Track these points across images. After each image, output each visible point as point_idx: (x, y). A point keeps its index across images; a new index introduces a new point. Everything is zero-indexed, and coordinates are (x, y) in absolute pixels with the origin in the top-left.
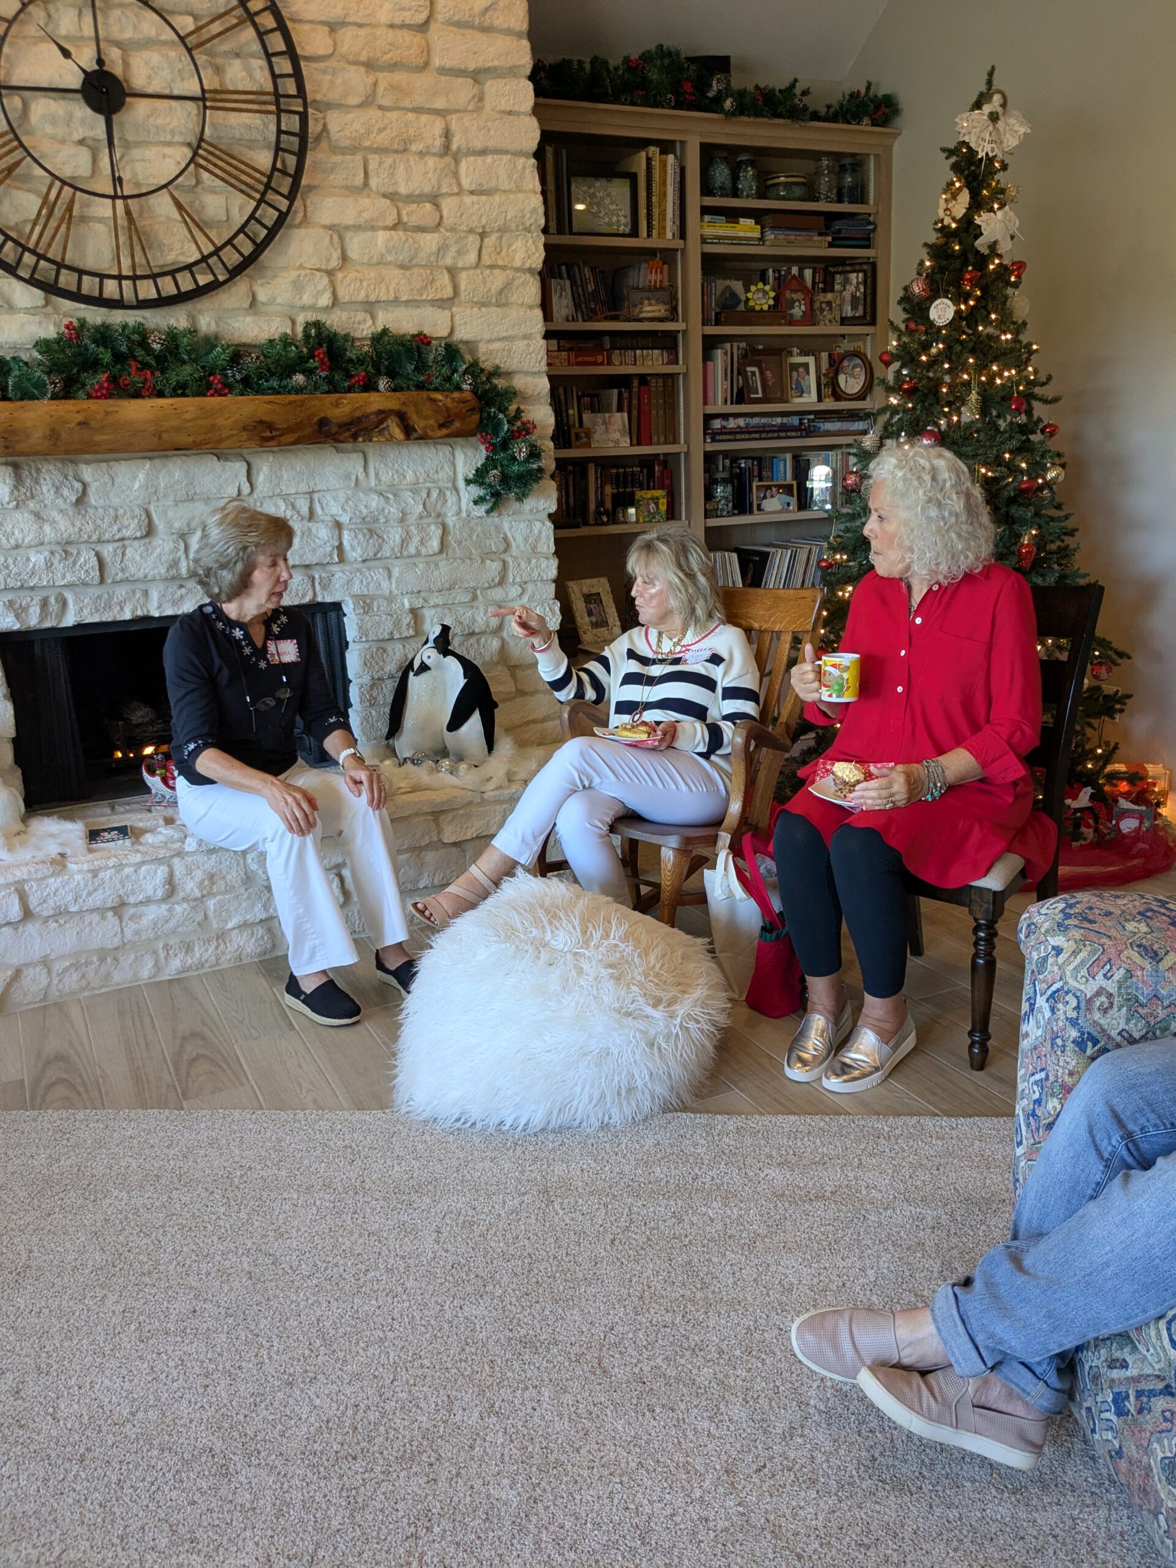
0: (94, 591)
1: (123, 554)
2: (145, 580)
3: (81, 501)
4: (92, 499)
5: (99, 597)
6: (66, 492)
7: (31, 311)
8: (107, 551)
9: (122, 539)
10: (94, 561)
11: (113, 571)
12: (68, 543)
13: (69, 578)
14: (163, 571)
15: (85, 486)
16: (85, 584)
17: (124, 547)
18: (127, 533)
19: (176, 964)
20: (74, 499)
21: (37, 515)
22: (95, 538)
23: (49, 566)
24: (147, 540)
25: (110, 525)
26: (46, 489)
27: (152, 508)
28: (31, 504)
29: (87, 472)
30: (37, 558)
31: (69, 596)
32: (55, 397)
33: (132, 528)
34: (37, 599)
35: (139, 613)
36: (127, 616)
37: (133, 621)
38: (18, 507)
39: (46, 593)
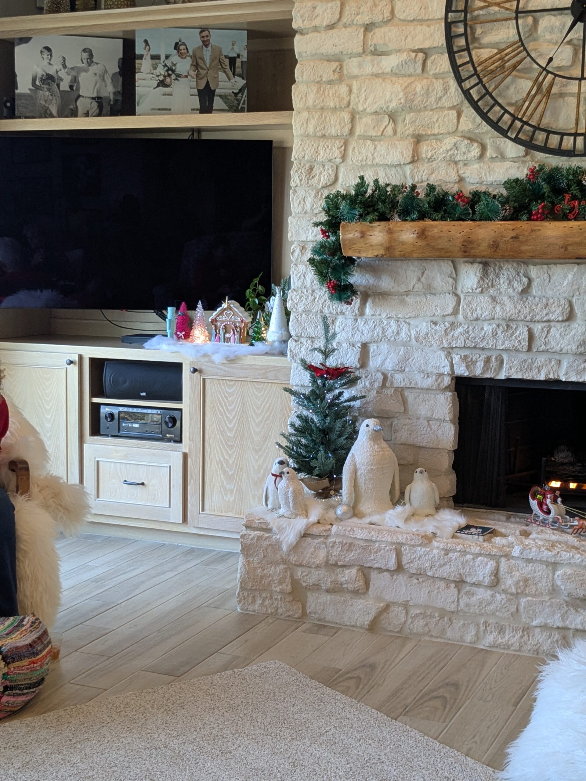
0: (523, 356)
1: (548, 332)
2: (560, 352)
3: (526, 291)
4: (535, 290)
5: (525, 361)
6: (515, 284)
7: (514, 160)
8: (537, 328)
9: (549, 321)
10: (526, 335)
11: (539, 344)
12: (510, 320)
13: (507, 344)
14: (574, 347)
15: (530, 281)
16: (517, 350)
17: (550, 327)
18: (552, 317)
19: (490, 639)
20: (520, 289)
21: (494, 299)
22: (529, 318)
23: (495, 334)
24: (567, 323)
25: (541, 310)
26: (503, 282)
27: (574, 300)
28: (491, 291)
29: (534, 271)
30: (488, 328)
31: (505, 357)
32: (504, 219)
33: (557, 313)
34: (483, 357)
35: (551, 376)
36: (542, 377)
37: (547, 382)
38: (482, 292)
39: (489, 354)
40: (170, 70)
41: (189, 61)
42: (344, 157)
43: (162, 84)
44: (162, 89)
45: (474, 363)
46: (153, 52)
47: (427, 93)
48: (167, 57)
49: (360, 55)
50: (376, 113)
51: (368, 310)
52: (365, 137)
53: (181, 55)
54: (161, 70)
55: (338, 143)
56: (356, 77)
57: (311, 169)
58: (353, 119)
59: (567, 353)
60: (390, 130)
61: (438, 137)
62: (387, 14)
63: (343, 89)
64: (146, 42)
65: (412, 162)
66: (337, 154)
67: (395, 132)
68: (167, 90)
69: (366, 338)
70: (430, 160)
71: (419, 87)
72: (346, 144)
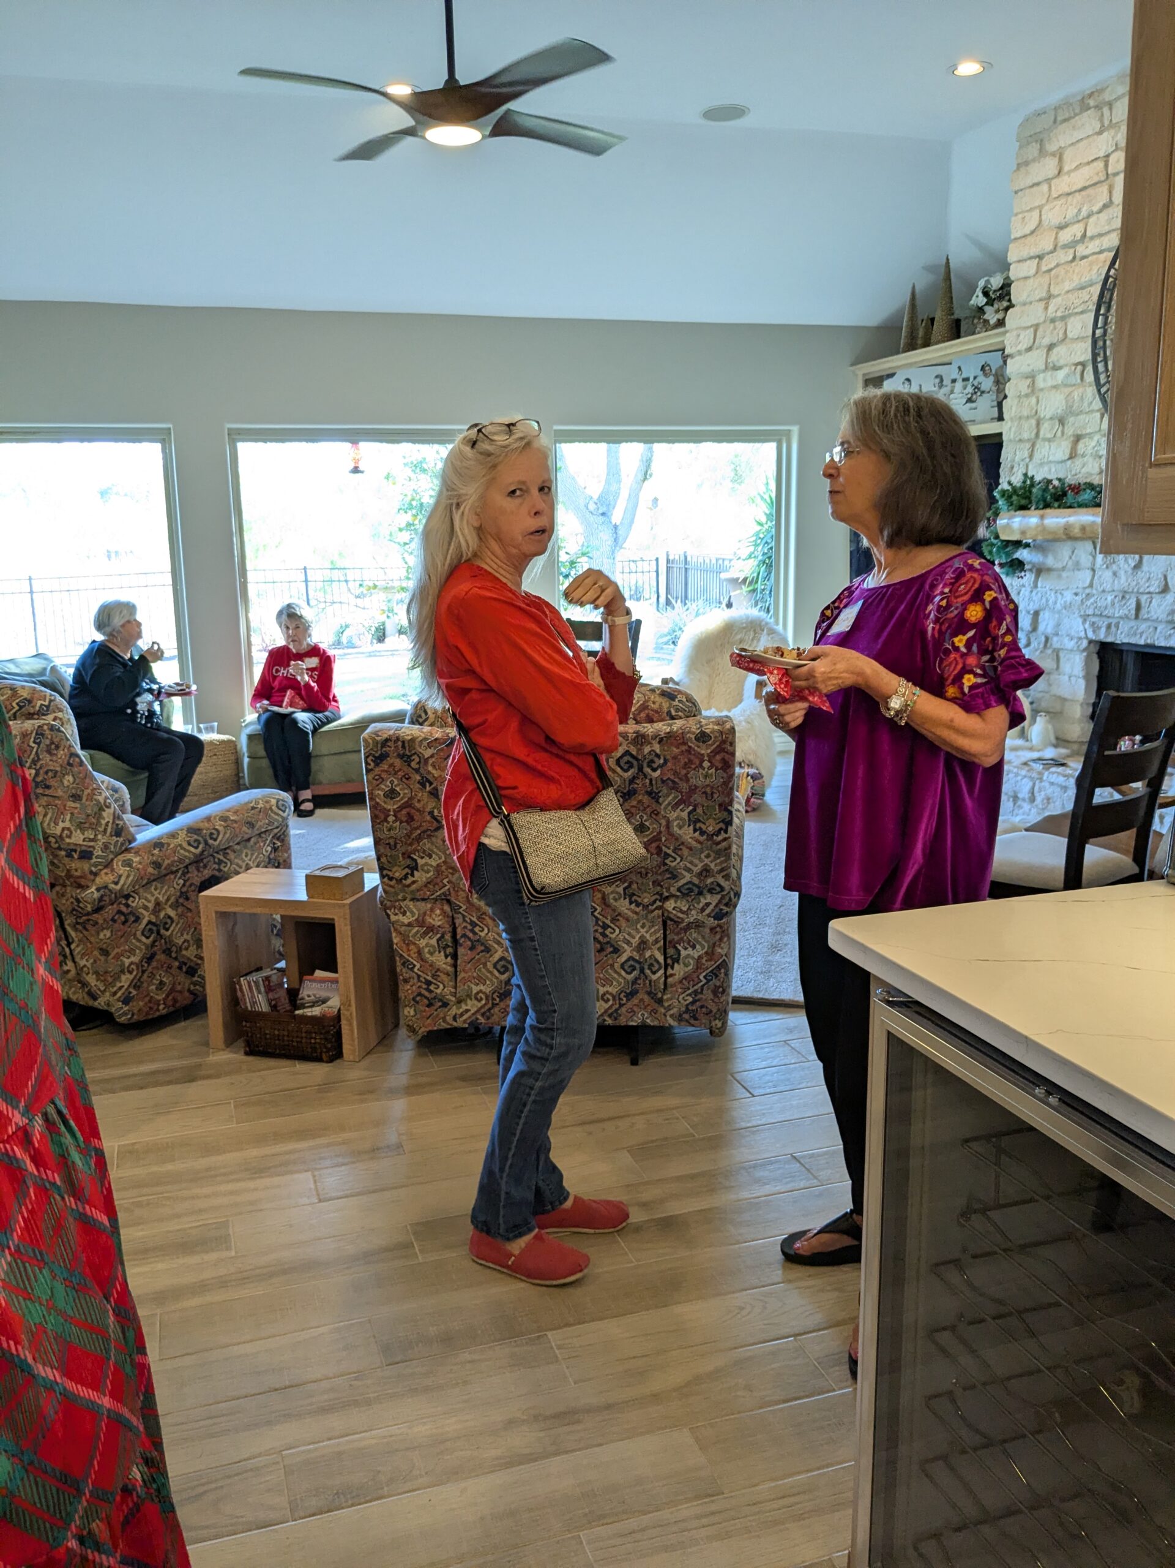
0: (1133, 623)
1: (1150, 602)
2: (1156, 620)
3: (1137, 566)
4: (1144, 566)
5: (1132, 627)
6: (1130, 561)
8: (1144, 599)
9: (1149, 593)
10: (1134, 606)
11: (1143, 613)
12: (1125, 592)
13: (1122, 613)
15: (1141, 563)
16: (1128, 618)
17: (1152, 598)
18: (1152, 589)
20: (1133, 565)
21: (1115, 574)
22: (1135, 590)
23: (1113, 604)
24: (1163, 595)
25: (1145, 583)
28: (1114, 567)
30: (1110, 598)
31: (1120, 624)
34: (1106, 623)
35: (1149, 641)
36: (1142, 642)
37: (1147, 646)
38: (1107, 567)
39: (1110, 620)
40: (977, 388)
41: (992, 379)
42: (1031, 456)
43: (970, 400)
44: (969, 405)
45: (1099, 628)
46: (964, 376)
47: (1082, 399)
48: (975, 378)
49: (1044, 371)
50: (1051, 418)
51: (1039, 584)
52: (1044, 440)
53: (986, 375)
54: (970, 389)
55: (1028, 445)
56: (1042, 390)
57: (1012, 468)
58: (1038, 425)
59: (1161, 621)
60: (1059, 433)
61: (1090, 435)
62: (1061, 336)
63: (1033, 400)
64: (959, 368)
65: (1071, 458)
66: (1026, 454)
67: (1063, 433)
68: (973, 405)
69: (1036, 607)
70: (1083, 456)
71: (1076, 395)
72: (1033, 445)
